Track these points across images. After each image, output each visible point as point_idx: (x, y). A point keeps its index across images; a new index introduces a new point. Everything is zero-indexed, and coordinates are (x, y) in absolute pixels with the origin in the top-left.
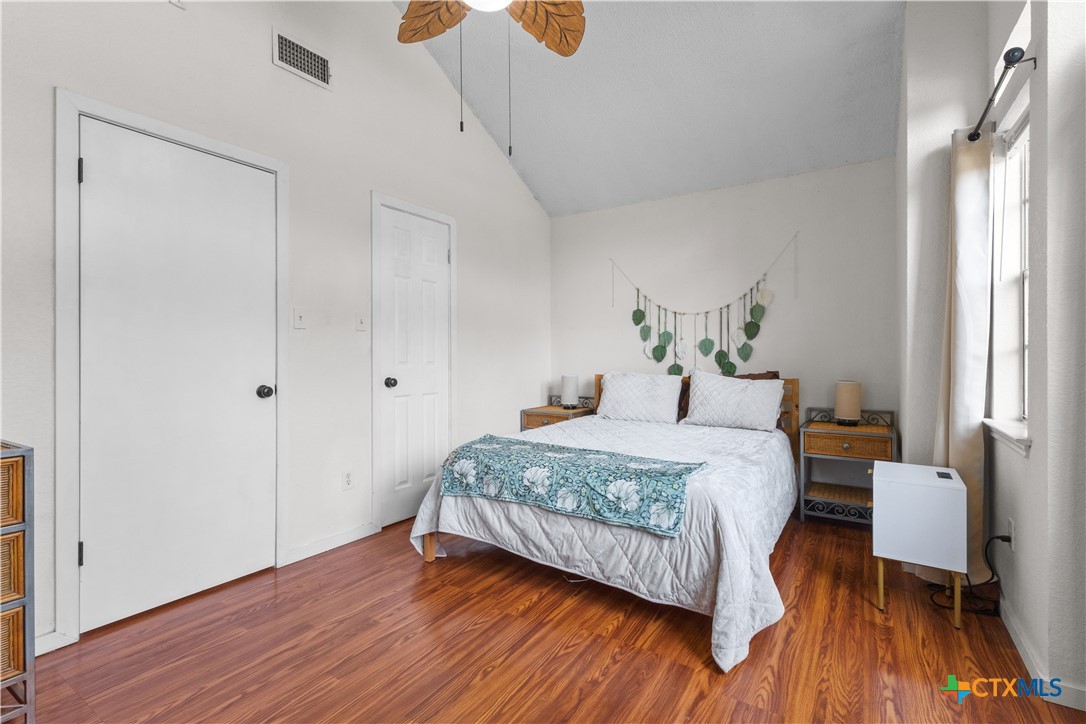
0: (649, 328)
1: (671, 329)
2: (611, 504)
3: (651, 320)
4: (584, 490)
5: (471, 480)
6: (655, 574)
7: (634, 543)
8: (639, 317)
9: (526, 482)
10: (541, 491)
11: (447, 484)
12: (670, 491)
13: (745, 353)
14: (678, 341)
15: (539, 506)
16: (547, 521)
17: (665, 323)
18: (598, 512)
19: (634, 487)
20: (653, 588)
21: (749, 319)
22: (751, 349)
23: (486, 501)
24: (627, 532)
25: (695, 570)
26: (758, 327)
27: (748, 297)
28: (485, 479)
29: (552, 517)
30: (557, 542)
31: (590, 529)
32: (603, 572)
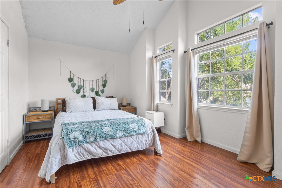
0: (75, 84)
1: (82, 84)
2: (132, 130)
3: (75, 81)
4: (124, 129)
5: (81, 139)
6: (143, 143)
7: (137, 138)
8: (71, 80)
9: (105, 132)
10: (110, 133)
11: (69, 144)
12: (143, 123)
13: (103, 92)
14: (84, 88)
15: (111, 138)
16: (113, 142)
17: (80, 82)
18: (129, 134)
19: (135, 124)
20: (142, 147)
21: (103, 83)
23: (88, 144)
24: (135, 136)
25: (150, 139)
26: (106, 85)
27: (103, 78)
28: (87, 136)
29: (115, 140)
30: (117, 147)
31: (126, 139)
32: (130, 149)
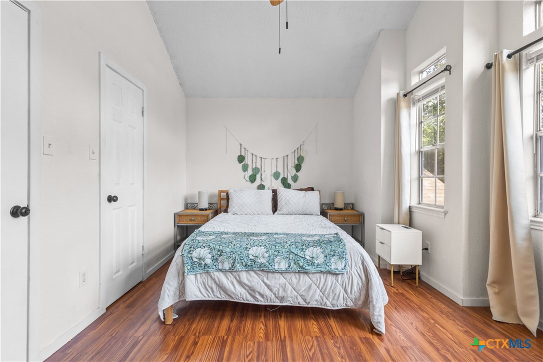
0: (247, 165)
1: (259, 166)
2: (309, 261)
3: (248, 160)
4: (291, 256)
5: (208, 261)
6: (335, 294)
7: (323, 280)
8: (241, 159)
9: (251, 257)
10: (262, 260)
11: (189, 267)
12: (340, 250)
13: (295, 179)
14: (262, 172)
15: (263, 270)
16: (267, 278)
17: (256, 163)
18: (302, 267)
19: (319, 250)
20: (334, 302)
21: (297, 163)
22: (298, 177)
23: (221, 273)
24: (318, 275)
25: (355, 288)
26: (301, 167)
27: (296, 152)
28: (220, 259)
29: (270, 275)
30: (275, 290)
31: (296, 278)
32: (305, 300)
